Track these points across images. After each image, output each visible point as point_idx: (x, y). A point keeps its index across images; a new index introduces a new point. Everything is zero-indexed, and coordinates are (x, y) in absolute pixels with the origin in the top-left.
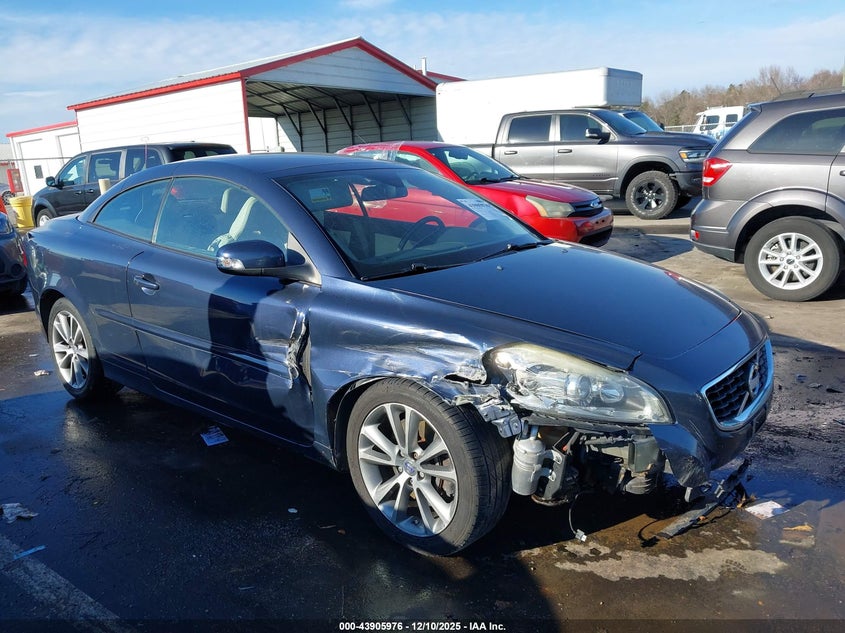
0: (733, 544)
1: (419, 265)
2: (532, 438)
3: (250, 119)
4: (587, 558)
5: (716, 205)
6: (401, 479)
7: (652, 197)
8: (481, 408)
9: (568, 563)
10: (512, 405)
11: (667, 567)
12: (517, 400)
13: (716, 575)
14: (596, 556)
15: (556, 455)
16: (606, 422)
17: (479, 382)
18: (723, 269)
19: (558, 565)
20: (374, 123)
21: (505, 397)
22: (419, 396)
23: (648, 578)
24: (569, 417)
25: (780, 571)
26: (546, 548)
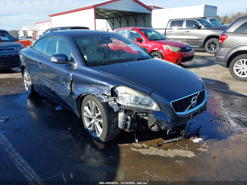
0: (183, 148)
1: (105, 63)
2: (123, 112)
3: (96, 19)
4: (140, 148)
5: (222, 49)
6: (92, 122)
7: (213, 47)
8: (109, 103)
9: (134, 149)
10: (117, 103)
11: (161, 153)
12: (118, 101)
13: (174, 156)
14: (143, 147)
15: (129, 118)
16: (141, 109)
17: (109, 96)
18: (227, 70)
19: (131, 149)
20: (134, 21)
21: (115, 100)
22: (95, 99)
23: (154, 155)
24: (131, 107)
25: (192, 157)
26: (130, 144)
